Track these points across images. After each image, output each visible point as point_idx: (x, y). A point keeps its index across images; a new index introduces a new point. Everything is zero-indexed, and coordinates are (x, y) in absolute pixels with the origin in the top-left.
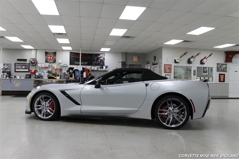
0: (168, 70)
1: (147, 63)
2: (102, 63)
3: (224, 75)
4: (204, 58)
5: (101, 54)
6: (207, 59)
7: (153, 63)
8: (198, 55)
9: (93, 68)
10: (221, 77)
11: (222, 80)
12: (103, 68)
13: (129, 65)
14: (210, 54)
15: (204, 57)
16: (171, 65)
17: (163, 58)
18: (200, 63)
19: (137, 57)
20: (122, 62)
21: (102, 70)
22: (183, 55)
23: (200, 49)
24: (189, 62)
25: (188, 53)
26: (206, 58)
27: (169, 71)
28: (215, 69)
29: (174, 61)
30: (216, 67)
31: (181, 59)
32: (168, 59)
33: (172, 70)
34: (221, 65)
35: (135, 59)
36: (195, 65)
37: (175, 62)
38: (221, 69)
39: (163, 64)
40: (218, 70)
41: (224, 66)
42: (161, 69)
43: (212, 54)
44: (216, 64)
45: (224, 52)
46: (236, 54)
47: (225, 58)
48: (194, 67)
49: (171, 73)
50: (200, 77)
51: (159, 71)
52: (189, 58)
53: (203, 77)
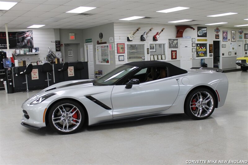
0: (121, 51)
1: (87, 41)
2: (29, 44)
3: (176, 51)
5: (28, 31)
6: (160, 35)
7: (98, 41)
8: (150, 30)
9: (18, 51)
10: (173, 54)
11: (174, 57)
12: (32, 51)
13: (65, 44)
14: (162, 29)
15: (156, 33)
16: (124, 44)
17: (115, 36)
18: (153, 40)
19: (73, 34)
20: (56, 41)
21: (30, 53)
22: (136, 32)
23: (152, 24)
24: (142, 39)
25: (141, 28)
26: (159, 33)
27: (123, 51)
29: (127, 39)
30: (168, 43)
31: (134, 36)
32: (121, 37)
33: (125, 50)
34: (172, 40)
35: (72, 37)
36: (149, 42)
37: (128, 40)
38: (173, 45)
39: (115, 44)
40: (170, 47)
41: (175, 42)
42: (113, 49)
43: (164, 29)
44: (168, 40)
45: (175, 26)
46: (187, 29)
47: (176, 32)
48: (147, 45)
49: (124, 53)
50: (154, 55)
51: (110, 51)
52: (142, 34)
53: (156, 56)
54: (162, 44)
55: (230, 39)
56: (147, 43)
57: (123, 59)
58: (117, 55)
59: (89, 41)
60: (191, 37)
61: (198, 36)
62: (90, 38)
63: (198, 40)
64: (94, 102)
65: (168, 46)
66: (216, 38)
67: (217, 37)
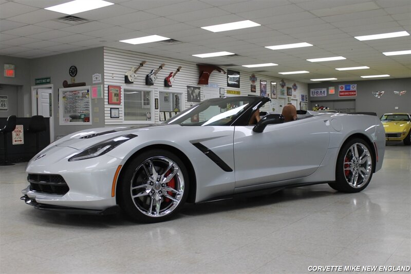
0: (114, 99)
4: (170, 76)
6: (175, 77)
7: (65, 82)
14: (177, 68)
15: (169, 74)
16: (119, 87)
17: (105, 71)
18: (163, 85)
19: (12, 67)
22: (138, 69)
24: (148, 82)
25: (147, 63)
26: (173, 74)
27: (117, 100)
28: (184, 97)
29: (124, 79)
30: (186, 92)
31: (136, 75)
32: (114, 75)
33: (121, 98)
34: (192, 88)
35: (8, 71)
36: (158, 88)
37: (127, 81)
38: (193, 96)
39: (105, 86)
40: (189, 99)
41: (197, 91)
42: (101, 96)
43: (180, 67)
44: (186, 88)
45: (197, 65)
46: (214, 71)
47: (199, 75)
48: (156, 92)
49: (119, 104)
50: (164, 112)
51: (92, 99)
52: (147, 74)
53: (168, 113)
55: (270, 94)
56: (156, 90)
57: (117, 116)
58: (107, 107)
59: (43, 81)
60: (218, 86)
61: (229, 85)
62: (48, 76)
63: (229, 92)
65: (186, 97)
66: (252, 91)
67: (253, 89)
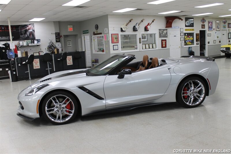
0: (115, 41)
1: (84, 32)
2: (31, 36)
3: (166, 40)
4: (148, 25)
5: (30, 24)
6: (151, 25)
7: (94, 32)
8: (142, 21)
9: (21, 43)
10: (163, 43)
11: (164, 46)
12: (34, 43)
13: (64, 35)
14: (153, 20)
15: (147, 24)
16: (118, 34)
17: (109, 27)
18: (144, 30)
19: (72, 26)
20: (56, 33)
21: (33, 44)
22: (128, 23)
23: (143, 16)
24: (135, 29)
25: (133, 20)
26: (150, 24)
27: (117, 41)
28: (157, 36)
29: (120, 30)
30: (159, 33)
31: (127, 27)
32: (115, 28)
33: (119, 40)
34: (162, 30)
35: (70, 29)
36: (141, 32)
37: (122, 30)
38: (163, 34)
39: (110, 34)
40: (160, 36)
41: (165, 32)
42: (108, 39)
43: (154, 20)
44: (159, 30)
45: (165, 17)
46: (176, 19)
47: (166, 23)
48: (139, 35)
49: (118, 43)
50: (145, 45)
51: (105, 41)
52: (134, 25)
53: (148, 45)
54: (153, 34)
55: (215, 29)
56: (139, 33)
57: (117, 49)
58: (111, 45)
59: (86, 32)
60: (180, 26)
61: (186, 26)
62: (87, 30)
63: (186, 30)
64: (87, 92)
65: (159, 35)
66: (202, 28)
67: (203, 27)
